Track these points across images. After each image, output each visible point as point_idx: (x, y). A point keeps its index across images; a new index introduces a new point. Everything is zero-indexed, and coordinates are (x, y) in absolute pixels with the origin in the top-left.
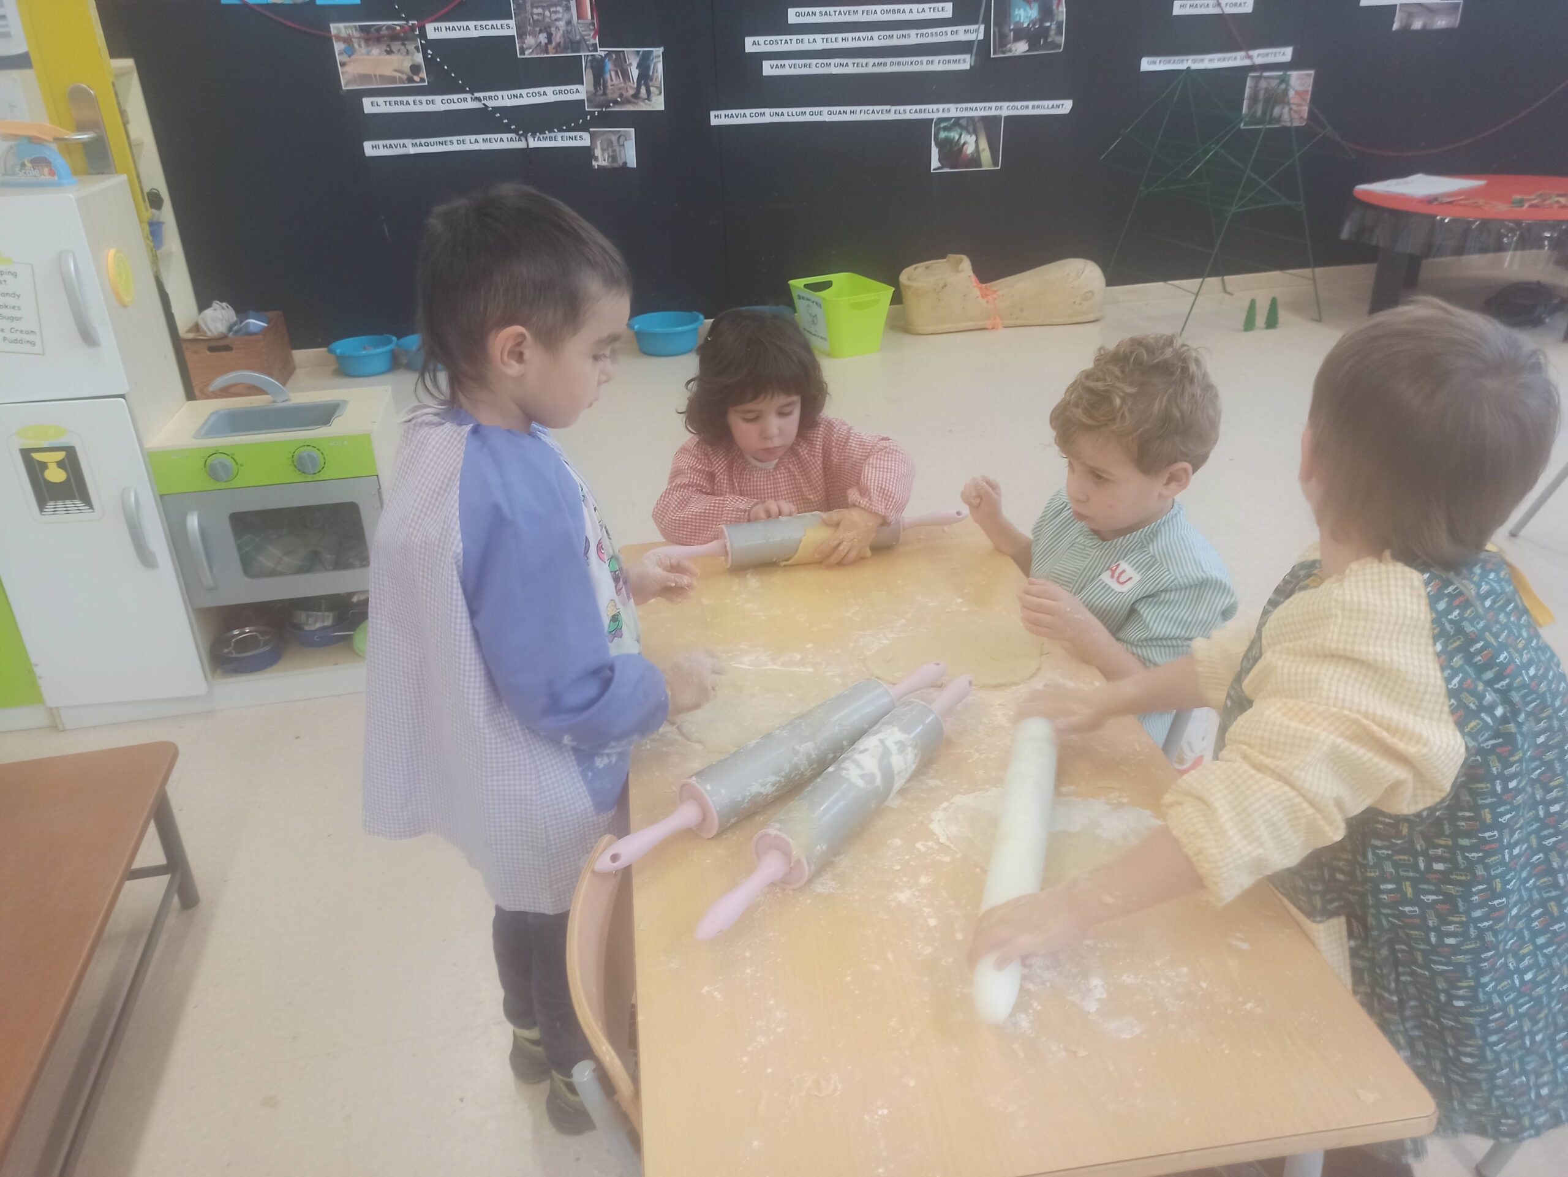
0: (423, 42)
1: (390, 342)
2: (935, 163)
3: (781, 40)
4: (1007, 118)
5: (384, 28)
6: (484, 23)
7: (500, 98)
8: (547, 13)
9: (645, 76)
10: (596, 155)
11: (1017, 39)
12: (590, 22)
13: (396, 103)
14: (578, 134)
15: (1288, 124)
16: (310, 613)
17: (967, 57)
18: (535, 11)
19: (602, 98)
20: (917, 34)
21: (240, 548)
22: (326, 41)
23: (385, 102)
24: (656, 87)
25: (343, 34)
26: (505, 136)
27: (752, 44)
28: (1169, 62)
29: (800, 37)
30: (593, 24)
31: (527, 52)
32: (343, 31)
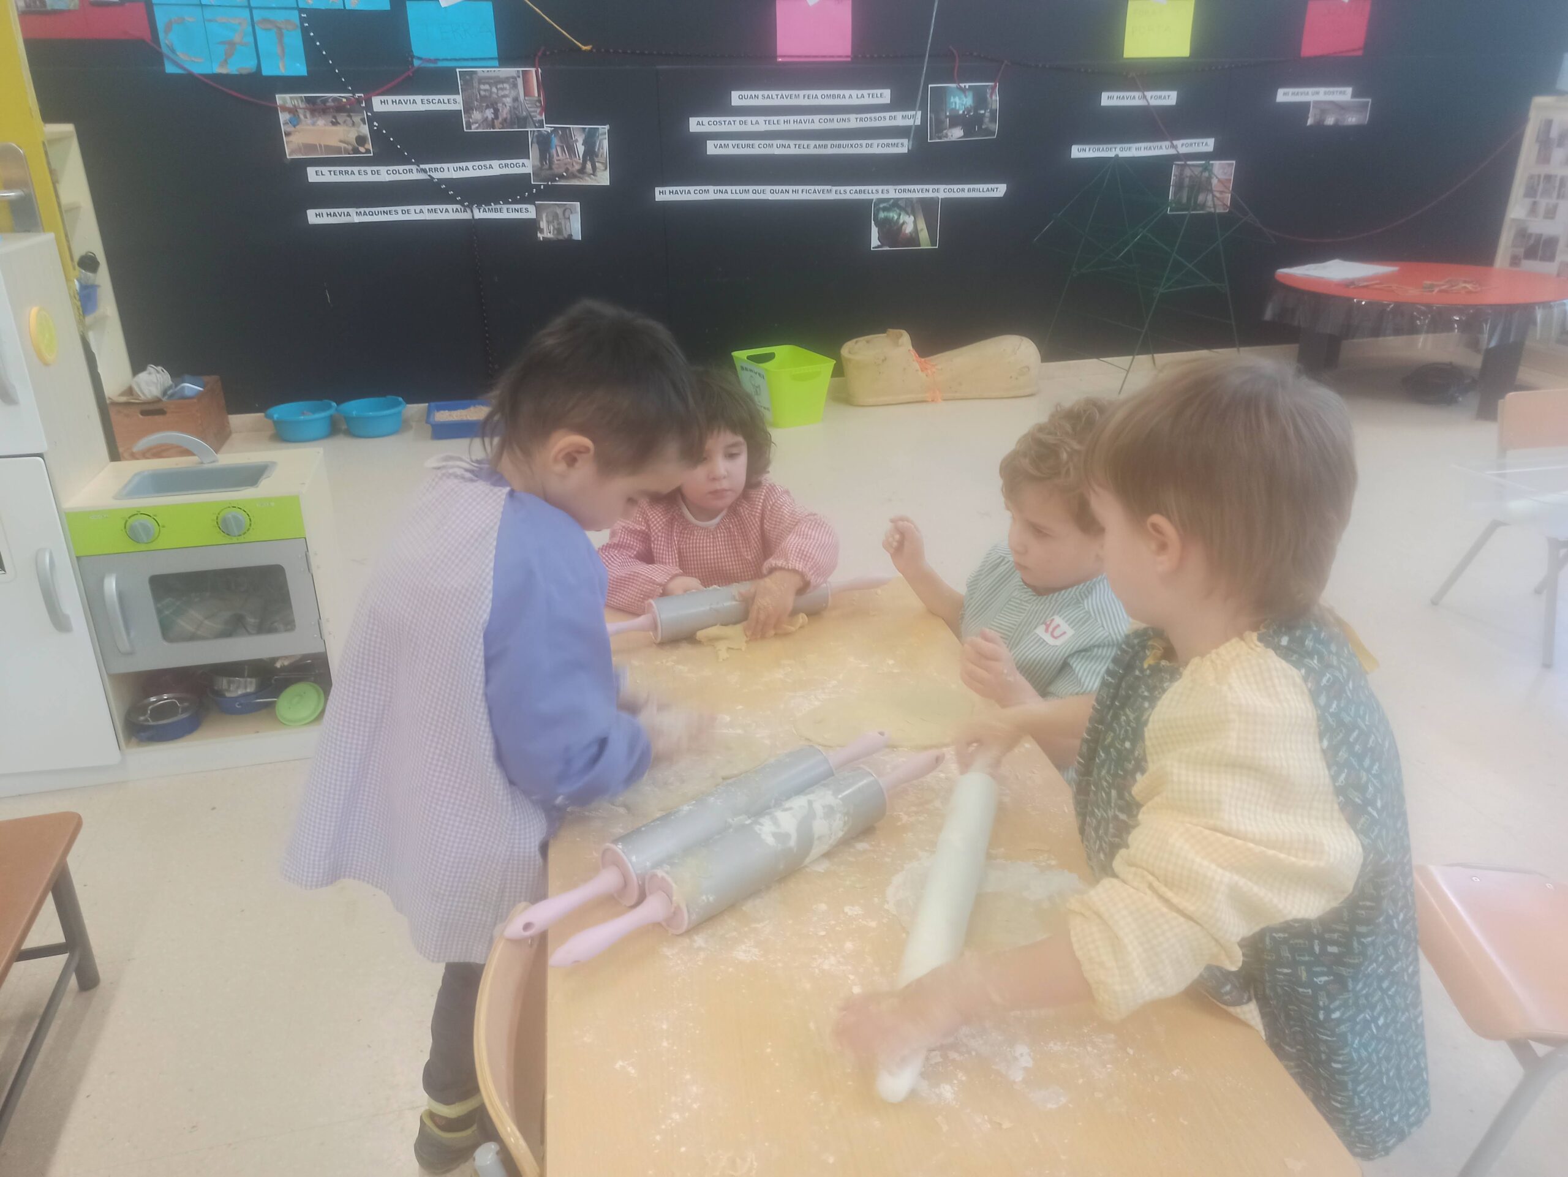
0: (369, 114)
1: (330, 407)
2: (875, 242)
3: (725, 121)
4: (944, 200)
5: (330, 100)
6: (431, 97)
7: (446, 170)
8: (494, 90)
9: (591, 153)
10: (542, 227)
11: (953, 125)
12: (536, 99)
13: (341, 172)
14: (524, 206)
15: (1212, 210)
16: (232, 679)
17: (905, 141)
18: (482, 87)
19: (548, 172)
20: (857, 119)
21: (159, 612)
22: (273, 111)
23: (330, 171)
24: (602, 163)
25: (289, 104)
26: (450, 207)
27: (697, 125)
28: (1099, 150)
29: (743, 119)
30: (540, 102)
31: (473, 127)
32: (289, 101)
